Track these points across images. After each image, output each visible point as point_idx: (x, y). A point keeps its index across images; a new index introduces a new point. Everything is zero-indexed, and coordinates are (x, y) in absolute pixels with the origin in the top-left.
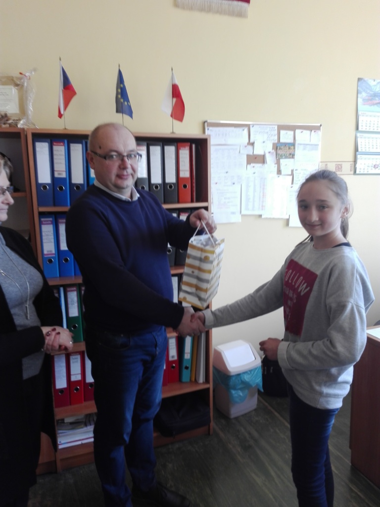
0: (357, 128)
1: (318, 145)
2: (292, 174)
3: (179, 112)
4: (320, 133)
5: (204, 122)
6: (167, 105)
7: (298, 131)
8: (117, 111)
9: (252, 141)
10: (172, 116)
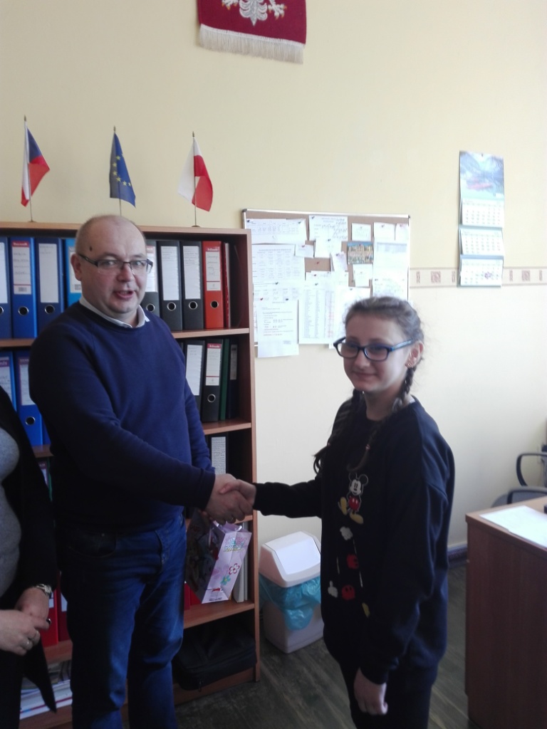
0: (460, 221)
1: (406, 245)
2: (371, 286)
3: (204, 196)
4: (408, 228)
5: (243, 211)
6: (188, 186)
7: (377, 225)
8: (112, 196)
9: (311, 238)
10: (193, 203)
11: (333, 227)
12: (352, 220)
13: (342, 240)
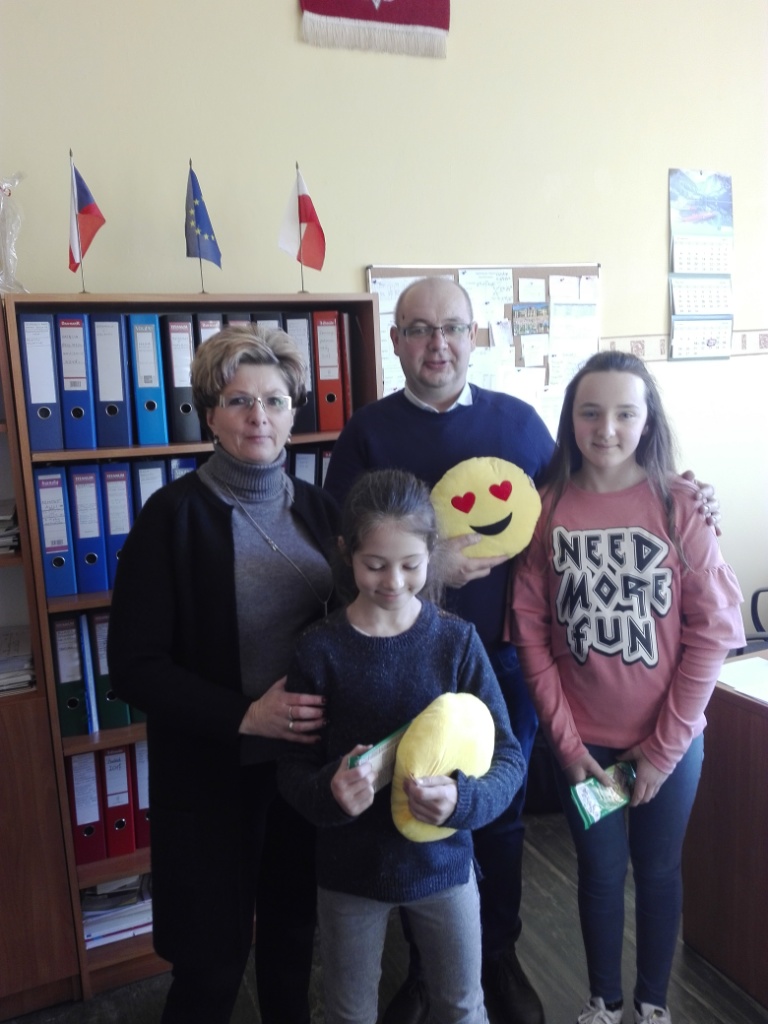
0: (671, 268)
1: (596, 305)
2: (546, 365)
3: (313, 249)
4: (597, 281)
5: (367, 268)
6: (289, 236)
7: (554, 279)
8: (189, 254)
10: (299, 260)
11: (493, 284)
12: (519, 273)
13: (506, 302)
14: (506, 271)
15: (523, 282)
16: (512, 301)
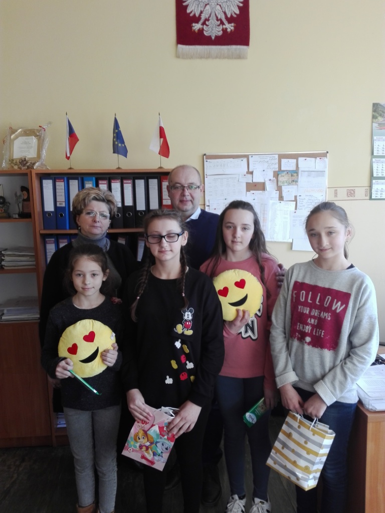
0: (372, 153)
1: (325, 171)
2: (296, 200)
3: (165, 150)
4: (327, 160)
6: (155, 145)
8: (114, 152)
9: (250, 170)
10: (159, 154)
11: (267, 162)
12: (281, 157)
13: (274, 170)
14: (274, 155)
15: (284, 161)
16: (277, 170)
